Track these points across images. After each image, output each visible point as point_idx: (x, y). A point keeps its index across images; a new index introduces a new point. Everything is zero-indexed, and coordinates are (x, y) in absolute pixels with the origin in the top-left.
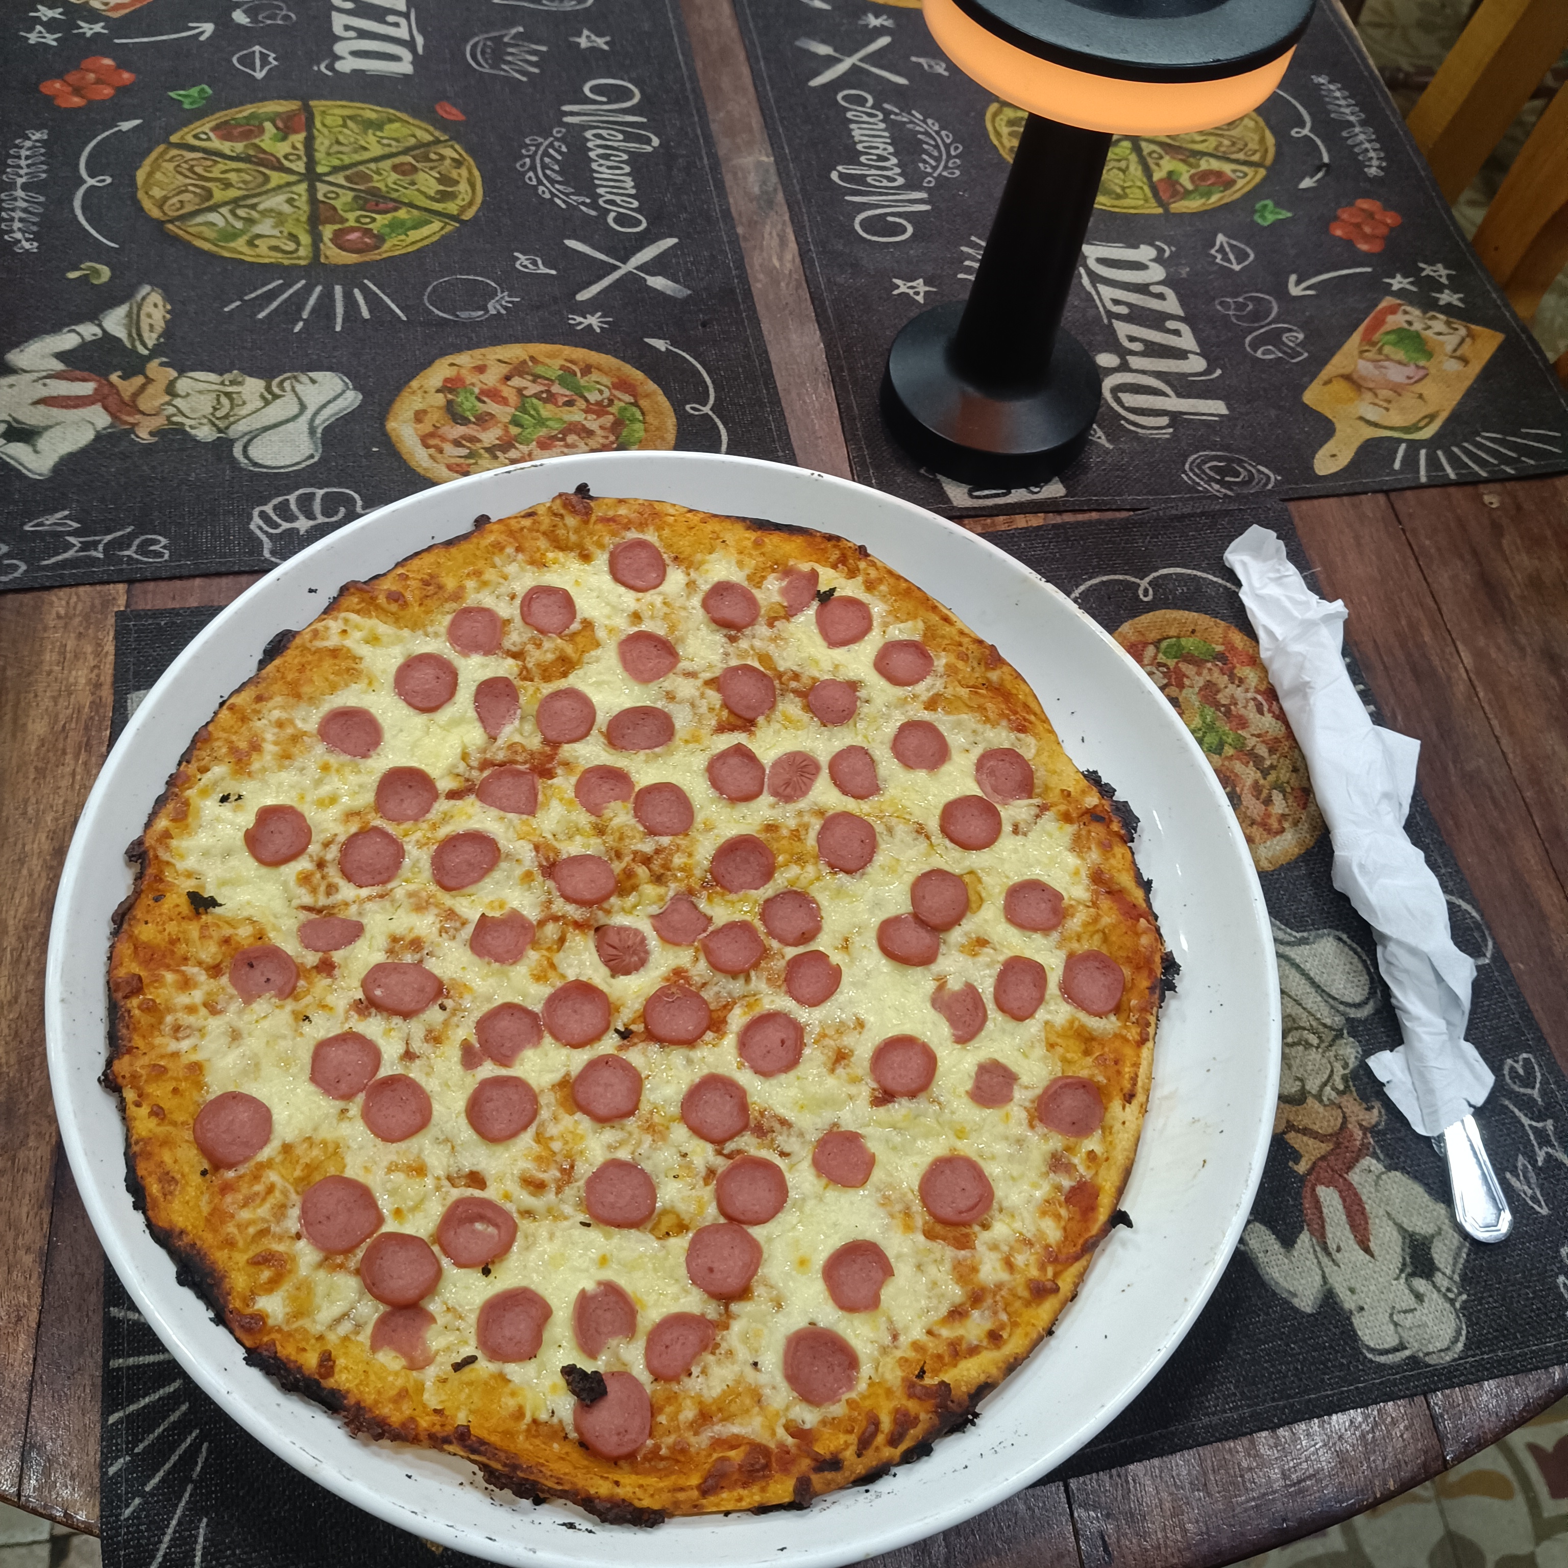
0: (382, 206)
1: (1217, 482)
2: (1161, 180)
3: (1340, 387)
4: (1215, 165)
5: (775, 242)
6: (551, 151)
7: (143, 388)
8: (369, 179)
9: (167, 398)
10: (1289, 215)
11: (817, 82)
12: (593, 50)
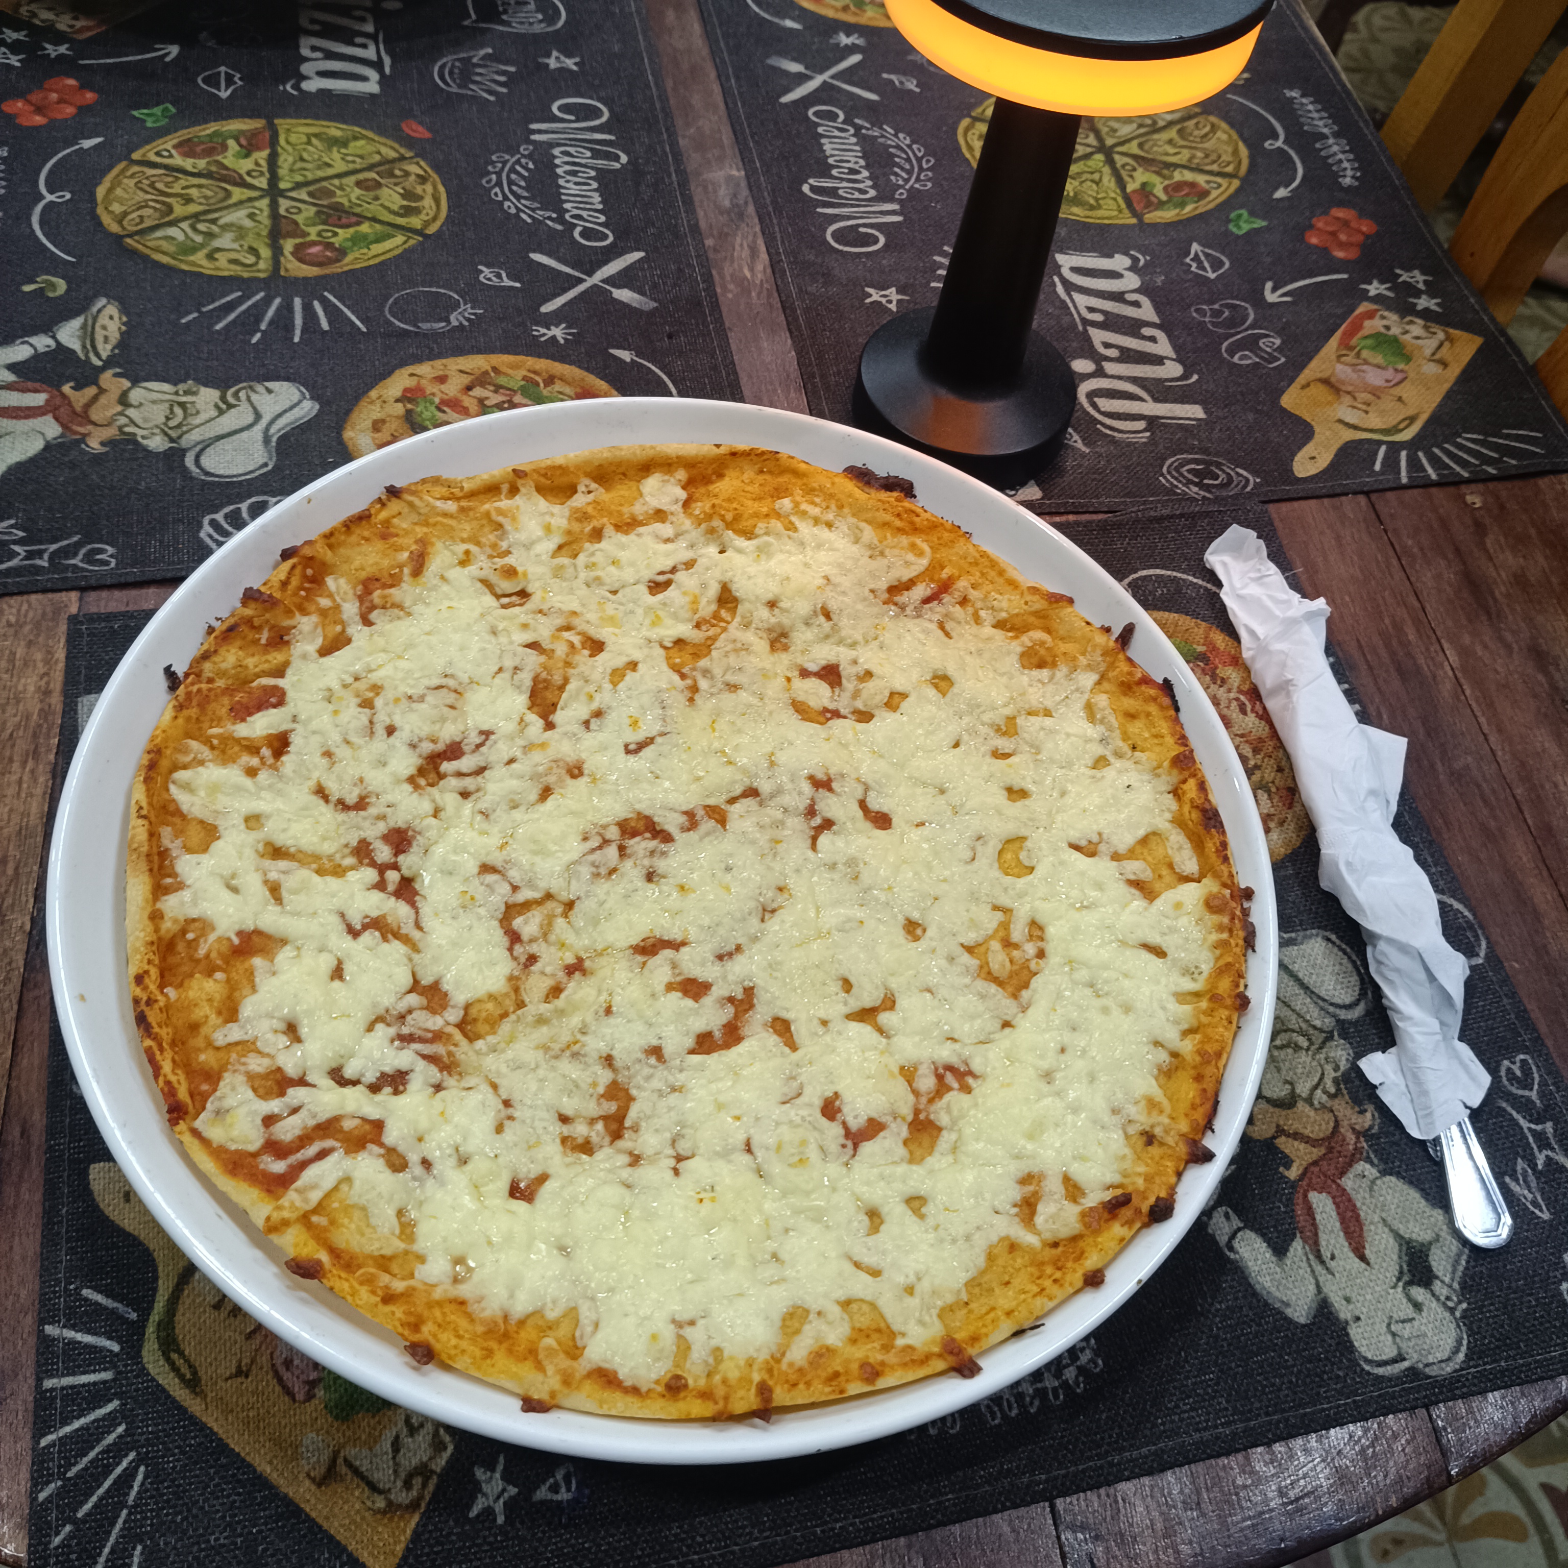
0: (344, 221)
1: (1196, 484)
2: (1134, 191)
3: (1318, 391)
4: (1189, 176)
5: (746, 253)
6: (518, 168)
7: (95, 398)
8: (332, 194)
9: (119, 408)
10: (1264, 224)
11: (787, 99)
12: (562, 70)
